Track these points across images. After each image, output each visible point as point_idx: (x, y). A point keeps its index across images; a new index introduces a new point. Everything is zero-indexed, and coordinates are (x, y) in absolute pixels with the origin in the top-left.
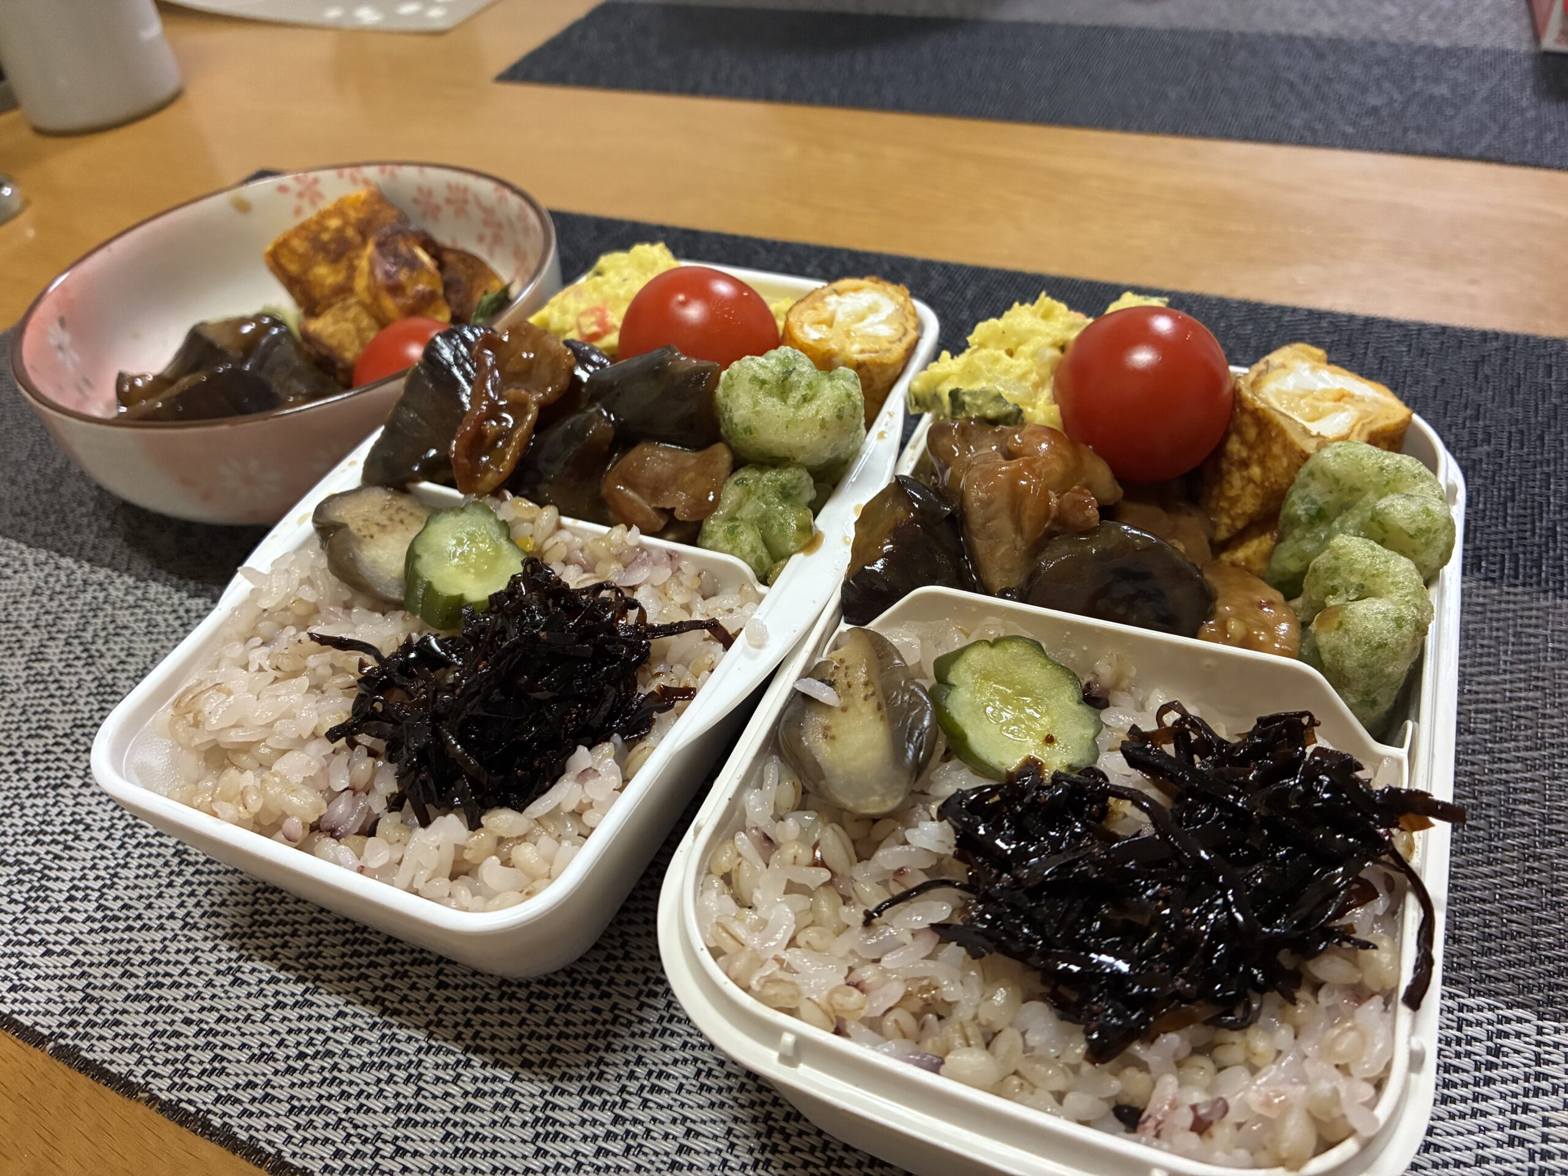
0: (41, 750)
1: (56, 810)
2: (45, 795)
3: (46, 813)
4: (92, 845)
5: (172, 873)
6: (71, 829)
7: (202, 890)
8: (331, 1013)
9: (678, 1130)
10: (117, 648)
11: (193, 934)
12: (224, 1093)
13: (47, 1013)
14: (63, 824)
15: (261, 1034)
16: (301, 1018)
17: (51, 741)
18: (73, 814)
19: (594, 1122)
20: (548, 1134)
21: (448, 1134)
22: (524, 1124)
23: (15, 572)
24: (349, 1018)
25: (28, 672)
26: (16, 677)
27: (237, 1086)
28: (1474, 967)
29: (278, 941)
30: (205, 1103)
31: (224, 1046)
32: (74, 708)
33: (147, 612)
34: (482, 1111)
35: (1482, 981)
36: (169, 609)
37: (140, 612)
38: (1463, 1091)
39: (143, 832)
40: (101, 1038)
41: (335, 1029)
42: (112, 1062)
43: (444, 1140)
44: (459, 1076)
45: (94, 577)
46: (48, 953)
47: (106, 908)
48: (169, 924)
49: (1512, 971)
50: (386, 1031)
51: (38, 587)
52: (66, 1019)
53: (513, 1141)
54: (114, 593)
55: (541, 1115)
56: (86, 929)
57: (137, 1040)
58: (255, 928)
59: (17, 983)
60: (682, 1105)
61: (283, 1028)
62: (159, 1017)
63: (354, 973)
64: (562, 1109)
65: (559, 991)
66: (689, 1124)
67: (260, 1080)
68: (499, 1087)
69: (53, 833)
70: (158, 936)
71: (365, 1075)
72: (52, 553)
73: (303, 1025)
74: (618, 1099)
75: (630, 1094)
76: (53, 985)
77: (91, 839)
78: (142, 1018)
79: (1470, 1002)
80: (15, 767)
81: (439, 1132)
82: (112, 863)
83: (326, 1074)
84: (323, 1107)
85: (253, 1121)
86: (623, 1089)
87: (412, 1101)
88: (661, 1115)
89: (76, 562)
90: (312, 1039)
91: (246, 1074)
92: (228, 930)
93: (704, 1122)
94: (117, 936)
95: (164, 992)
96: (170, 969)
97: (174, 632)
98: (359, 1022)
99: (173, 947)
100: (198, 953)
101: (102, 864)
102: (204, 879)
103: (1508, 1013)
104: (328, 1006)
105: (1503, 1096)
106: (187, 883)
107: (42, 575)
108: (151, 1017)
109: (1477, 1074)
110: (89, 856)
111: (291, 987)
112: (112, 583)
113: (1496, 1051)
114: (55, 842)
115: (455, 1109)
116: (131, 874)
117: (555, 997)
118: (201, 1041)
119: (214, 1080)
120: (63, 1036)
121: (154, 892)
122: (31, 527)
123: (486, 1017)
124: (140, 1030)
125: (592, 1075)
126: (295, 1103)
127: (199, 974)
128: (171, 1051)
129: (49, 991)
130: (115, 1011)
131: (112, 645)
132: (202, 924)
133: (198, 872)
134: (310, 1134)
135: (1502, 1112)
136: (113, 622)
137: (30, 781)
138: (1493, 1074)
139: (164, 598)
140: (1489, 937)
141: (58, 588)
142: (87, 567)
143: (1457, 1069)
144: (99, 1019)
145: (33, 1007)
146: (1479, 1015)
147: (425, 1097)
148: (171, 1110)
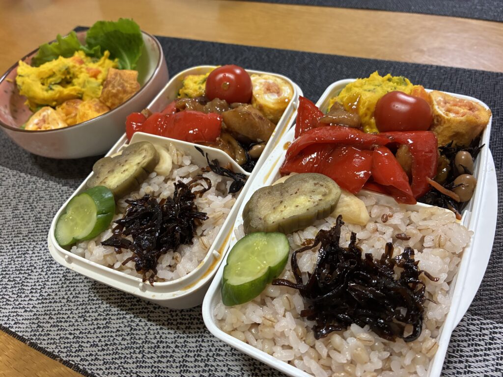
0: (19, 241)
1: (25, 262)
2: (21, 257)
3: (22, 263)
4: (37, 274)
5: (62, 283)
6: (30, 268)
7: (72, 289)
8: (115, 330)
9: (225, 369)
10: (41, 205)
11: (70, 304)
12: (83, 358)
13: (26, 331)
14: (27, 267)
15: (93, 338)
16: (105, 332)
17: (22, 238)
18: (30, 263)
19: (199, 366)
20: (184, 370)
21: (153, 370)
22: (177, 367)
23: (7, 178)
24: (120, 332)
25: (13, 214)
26: (9, 216)
27: (87, 355)
28: (487, 309)
29: (97, 306)
30: (77, 361)
31: (82, 342)
32: (28, 226)
33: (49, 192)
34: (164, 362)
35: (489, 314)
36: (56, 190)
37: (47, 192)
38: (481, 353)
39: (52, 269)
40: (44, 340)
41: (116, 336)
42: (48, 348)
43: (152, 373)
44: (156, 351)
45: (31, 180)
46: (26, 311)
47: (43, 295)
48: (63, 301)
49: (499, 310)
50: (132, 336)
51: (14, 184)
52: (32, 333)
53: (173, 373)
54: (38, 185)
55: (182, 364)
56: (37, 302)
57: (55, 340)
58: (90, 302)
59: (17, 321)
60: (227, 360)
61: (100, 335)
62: (61, 332)
63: (122, 316)
64: (189, 362)
65: (186, 322)
66: (229, 367)
67: (93, 353)
68: (169, 355)
69: (24, 270)
70: (59, 305)
71: (126, 351)
72: (18, 172)
73: (106, 334)
74: (206, 358)
75: (210, 356)
76: (28, 322)
77: (37, 272)
78: (56, 333)
79: (485, 321)
80: (11, 247)
81: (150, 370)
82: (44, 280)
83: (114, 351)
84: (114, 362)
85: (93, 367)
86: (208, 355)
87: (141, 360)
88: (220, 364)
89: (26, 174)
90: (109, 339)
91: (89, 351)
92: (82, 303)
93: (234, 366)
94: (47, 305)
95: (62, 324)
96: (64, 316)
97: (58, 199)
98: (123, 333)
99: (64, 308)
100: (72, 310)
101: (40, 280)
102: (73, 285)
103: (497, 325)
104: (114, 328)
105: (494, 354)
106: (68, 286)
107: (15, 179)
108: (59, 332)
109: (486, 347)
110: (36, 277)
111: (102, 322)
112: (37, 182)
113: (492, 339)
114: (25, 273)
115: (155, 362)
116: (50, 283)
117: (185, 324)
118: (75, 340)
119: (80, 353)
120: (32, 339)
121: (57, 290)
122: (11, 162)
123: (164, 331)
124: (56, 337)
125: (198, 350)
126: (105, 361)
127: (73, 317)
128: (66, 344)
129: (27, 324)
130: (48, 330)
131: (39, 204)
132: (73, 300)
133: (71, 283)
134: (110, 371)
135: (494, 360)
136: (39, 195)
137: (16, 252)
138: (491, 347)
139: (54, 186)
140: (492, 299)
141: (20, 184)
142: (29, 176)
143: (479, 345)
144: (43, 333)
145: (22, 330)
146: (487, 326)
147: (145, 358)
148: (67, 363)
